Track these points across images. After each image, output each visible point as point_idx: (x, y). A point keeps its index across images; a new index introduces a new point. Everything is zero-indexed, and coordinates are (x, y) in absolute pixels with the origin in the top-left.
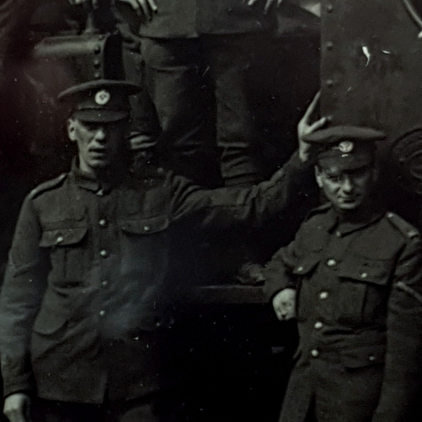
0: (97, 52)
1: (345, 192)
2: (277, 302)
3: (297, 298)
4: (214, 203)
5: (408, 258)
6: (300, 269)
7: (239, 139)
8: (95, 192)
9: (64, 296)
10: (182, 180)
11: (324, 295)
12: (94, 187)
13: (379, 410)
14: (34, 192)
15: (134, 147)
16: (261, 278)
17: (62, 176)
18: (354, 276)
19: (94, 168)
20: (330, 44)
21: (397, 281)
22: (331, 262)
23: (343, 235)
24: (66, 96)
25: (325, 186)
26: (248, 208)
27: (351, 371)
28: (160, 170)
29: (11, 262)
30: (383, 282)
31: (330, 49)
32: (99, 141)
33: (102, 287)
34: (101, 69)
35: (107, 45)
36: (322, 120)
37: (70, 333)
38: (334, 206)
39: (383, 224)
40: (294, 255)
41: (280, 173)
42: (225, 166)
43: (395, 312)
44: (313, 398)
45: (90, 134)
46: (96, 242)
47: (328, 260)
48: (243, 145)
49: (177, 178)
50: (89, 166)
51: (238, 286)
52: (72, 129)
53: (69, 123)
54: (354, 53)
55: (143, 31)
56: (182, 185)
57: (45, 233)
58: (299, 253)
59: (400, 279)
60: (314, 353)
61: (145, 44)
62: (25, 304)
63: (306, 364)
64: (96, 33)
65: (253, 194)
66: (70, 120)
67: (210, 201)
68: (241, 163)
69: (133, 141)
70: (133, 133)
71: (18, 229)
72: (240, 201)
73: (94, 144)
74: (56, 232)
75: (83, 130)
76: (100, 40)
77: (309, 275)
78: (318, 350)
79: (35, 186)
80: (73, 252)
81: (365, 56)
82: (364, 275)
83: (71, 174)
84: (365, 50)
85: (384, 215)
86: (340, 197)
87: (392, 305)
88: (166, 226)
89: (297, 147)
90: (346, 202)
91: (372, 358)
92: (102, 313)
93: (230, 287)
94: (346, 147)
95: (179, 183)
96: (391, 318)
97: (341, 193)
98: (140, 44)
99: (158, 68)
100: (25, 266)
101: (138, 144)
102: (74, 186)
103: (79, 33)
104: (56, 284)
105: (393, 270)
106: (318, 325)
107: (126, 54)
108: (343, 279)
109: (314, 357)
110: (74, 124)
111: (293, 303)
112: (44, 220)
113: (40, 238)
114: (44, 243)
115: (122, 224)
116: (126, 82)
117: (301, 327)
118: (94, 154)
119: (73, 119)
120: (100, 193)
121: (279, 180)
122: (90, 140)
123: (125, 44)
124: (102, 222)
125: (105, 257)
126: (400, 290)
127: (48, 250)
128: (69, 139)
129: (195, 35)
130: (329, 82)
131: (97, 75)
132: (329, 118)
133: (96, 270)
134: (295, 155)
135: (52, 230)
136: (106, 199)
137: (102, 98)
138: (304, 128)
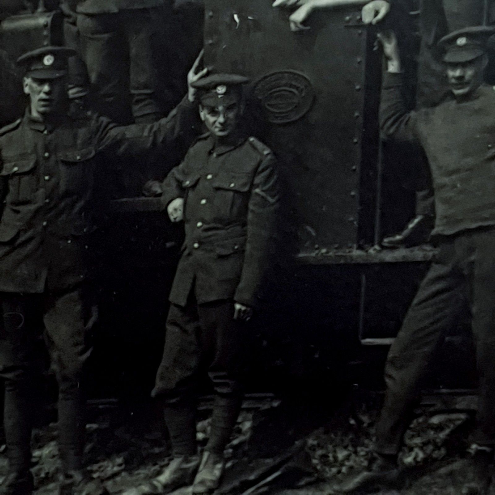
0: (45, 26)
1: (220, 123)
2: (170, 209)
3: (185, 205)
4: (128, 136)
5: (263, 170)
6: (188, 183)
7: (146, 87)
8: (42, 132)
9: (17, 212)
10: (104, 120)
11: (204, 202)
12: (42, 128)
13: (241, 285)
15: (71, 96)
16: (159, 191)
17: (18, 121)
18: (225, 186)
19: (43, 114)
20: (211, 13)
21: (256, 188)
22: (209, 177)
23: (219, 155)
25: (207, 120)
26: (151, 139)
27: (221, 257)
28: (89, 113)
30: (246, 189)
31: (211, 17)
32: (46, 93)
33: (46, 203)
34: (49, 38)
35: (53, 21)
36: (205, 71)
37: (22, 239)
38: (212, 135)
39: (246, 146)
40: (183, 172)
41: (174, 112)
42: (136, 108)
43: (252, 211)
44: (195, 279)
45: (39, 88)
46: (42, 170)
47: (207, 175)
48: (149, 91)
49: (101, 119)
50: (38, 112)
51: (143, 198)
52: (27, 85)
53: (24, 81)
54: (227, 20)
55: (80, 9)
56: (104, 124)
57: (5, 166)
58: (186, 171)
59: (257, 186)
60: (196, 245)
61: (80, 18)
63: (189, 254)
64: (45, 12)
65: (155, 129)
66: (25, 79)
67: (124, 134)
68: (146, 105)
69: (71, 92)
70: (70, 86)
72: (146, 134)
73: (42, 96)
74: (13, 164)
75: (35, 85)
76: (48, 16)
77: (194, 186)
78: (199, 243)
80: (25, 178)
81: (235, 21)
82: (232, 185)
83: (25, 119)
84: (236, 17)
85: (246, 140)
86: (216, 127)
87: (251, 207)
88: (92, 155)
89: (186, 92)
90: (221, 131)
91: (236, 247)
92: (45, 223)
93: (137, 199)
94: (221, 90)
95: (102, 122)
96: (250, 216)
97: (217, 124)
98: (76, 18)
99: (89, 35)
101: (74, 94)
102: (27, 128)
103: (33, 13)
104: (13, 203)
105: (253, 181)
106: (199, 224)
107: (66, 26)
108: (218, 189)
109: (196, 249)
110: (28, 81)
111: (182, 209)
112: (4, 154)
113: (1, 169)
114: (4, 173)
115: (61, 155)
116: (67, 48)
117: (187, 227)
118: (42, 103)
119: (28, 78)
120: (45, 132)
121: (174, 116)
122: (40, 92)
123: (66, 19)
124: (46, 155)
125: (49, 180)
126: (257, 194)
127: (7, 178)
128: (24, 93)
129: (116, 10)
130: (210, 41)
131: (45, 43)
132: (210, 68)
133: (41, 191)
134: (185, 98)
135: (10, 162)
136: (50, 137)
137: (48, 61)
138: (192, 77)
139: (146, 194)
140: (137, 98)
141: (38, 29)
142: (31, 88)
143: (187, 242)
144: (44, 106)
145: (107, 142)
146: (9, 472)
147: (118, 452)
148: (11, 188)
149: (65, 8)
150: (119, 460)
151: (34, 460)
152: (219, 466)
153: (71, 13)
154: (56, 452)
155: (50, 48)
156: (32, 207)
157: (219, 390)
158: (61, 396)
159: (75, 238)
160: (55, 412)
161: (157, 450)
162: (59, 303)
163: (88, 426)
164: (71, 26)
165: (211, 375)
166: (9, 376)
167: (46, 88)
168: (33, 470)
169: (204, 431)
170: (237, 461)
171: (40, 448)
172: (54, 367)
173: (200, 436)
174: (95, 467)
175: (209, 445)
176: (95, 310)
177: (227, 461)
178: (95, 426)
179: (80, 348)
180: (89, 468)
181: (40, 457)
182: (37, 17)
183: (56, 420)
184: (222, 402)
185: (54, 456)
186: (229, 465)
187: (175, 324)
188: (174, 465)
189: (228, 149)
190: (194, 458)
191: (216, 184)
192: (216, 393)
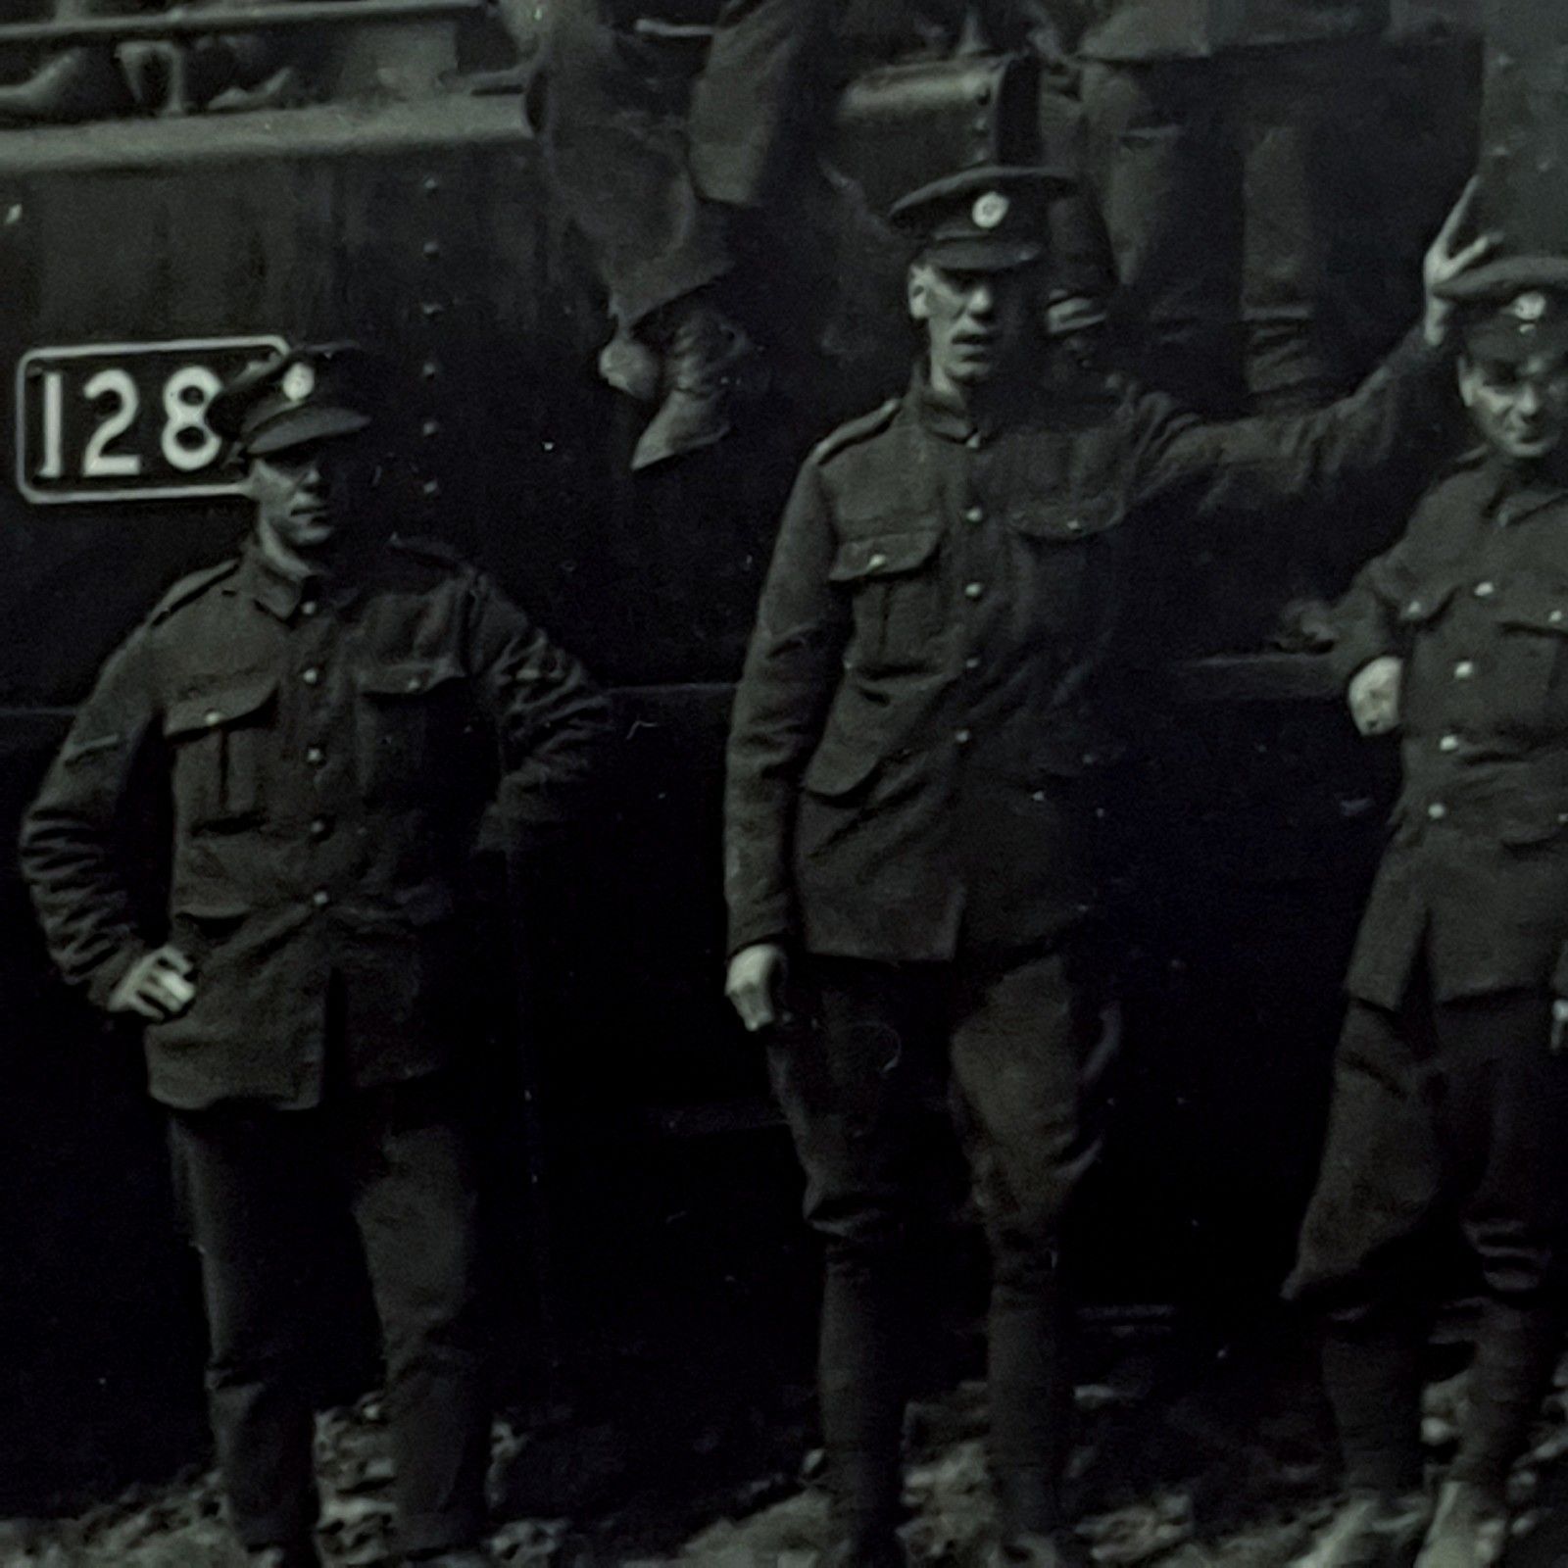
0: (984, 100)
1: (1524, 417)
2: (1359, 691)
3: (1405, 680)
4: (1227, 459)
6: (1415, 608)
7: (1291, 296)
8: (964, 441)
9: (880, 699)
10: (1160, 403)
11: (1464, 669)
12: (960, 429)
14: (824, 447)
15: (1056, 327)
16: (1324, 633)
17: (889, 407)
18: (1533, 619)
19: (966, 383)
20: (1503, 60)
22: (1485, 589)
23: (1517, 520)
24: (911, 208)
25: (1481, 403)
26: (1303, 465)
27: (1517, 851)
28: (1112, 381)
29: (762, 622)
31: (1507, 71)
32: (982, 317)
33: (966, 672)
34: (991, 139)
35: (1008, 84)
36: (1479, 246)
37: (887, 788)
38: (1496, 450)
40: (1403, 572)
41: (1379, 377)
42: (1257, 364)
44: (1429, 920)
45: (956, 300)
46: (956, 562)
47: (1476, 583)
48: (1300, 312)
49: (1146, 401)
50: (955, 379)
51: (1275, 658)
52: (919, 290)
53: (913, 276)
55: (1091, 45)
56: (1157, 417)
57: (843, 550)
58: (1412, 569)
60: (1436, 811)
61: (1092, 74)
62: (788, 722)
63: (1416, 840)
64: (985, 53)
65: (1319, 429)
66: (915, 270)
67: (1219, 452)
68: (1289, 357)
69: (1056, 313)
70: (1055, 294)
71: (785, 538)
72: (1287, 447)
73: (967, 325)
74: (868, 544)
75: (944, 291)
76: (993, 69)
77: (1431, 623)
78: (1446, 802)
79: (828, 432)
80: (907, 591)
82: (1556, 616)
83: (910, 399)
86: (1510, 428)
88: (1118, 516)
89: (1417, 314)
91: (1563, 818)
92: (963, 736)
93: (1252, 659)
94: (1530, 307)
95: (1151, 411)
97: (1513, 419)
98: (1078, 76)
100: (795, 630)
101: (1065, 319)
102: (916, 428)
103: (944, 58)
104: (863, 671)
106: (1448, 742)
107: (1048, 99)
108: (1512, 629)
109: (1439, 821)
110: (923, 276)
111: (1393, 692)
112: (843, 512)
113: (831, 559)
114: (841, 572)
115: (1018, 517)
116: (1047, 170)
117: (1412, 750)
118: (965, 349)
119: (922, 265)
120: (973, 443)
122: (959, 313)
123: (1048, 79)
124: (974, 515)
125: (977, 599)
127: (847, 590)
128: (910, 318)
129: (1204, 50)
130: (1500, 151)
131: (980, 156)
132: (1497, 237)
133: (955, 633)
134: (1413, 334)
135: (861, 538)
136: (984, 460)
137: (988, 211)
138: (1439, 266)
139: (1284, 642)
140: (1261, 334)
141: (959, 111)
142: (932, 297)
143: (1408, 799)
144: (969, 358)
145: (1166, 473)
146: (834, 1538)
147: (1174, 1480)
148: (861, 622)
149: (1046, 41)
150: (1176, 1504)
151: (910, 1500)
152: (1493, 1527)
153: (1065, 60)
154: (979, 1475)
155: (993, 171)
156: (926, 684)
157: (1499, 1280)
158: (998, 1293)
159: (1056, 785)
160: (981, 1344)
161: (1295, 1474)
162: (1004, 993)
163: (1081, 1393)
164: (1062, 100)
165: (1473, 1232)
166: (838, 1228)
167: (979, 300)
168: (905, 1532)
169: (1448, 1415)
170: (1548, 1511)
171: (933, 1459)
172: (981, 1199)
173: (1434, 1429)
174: (1101, 1526)
175: (1462, 1460)
176: (1111, 1020)
177: (1514, 1511)
178: (1101, 1392)
179: (1063, 1139)
180: (1081, 1529)
181: (929, 1491)
182: (955, 73)
183: (980, 1371)
184: (1507, 1321)
185: (970, 1490)
186: (1521, 1524)
187: (1360, 1065)
188: (1350, 1522)
189: (1544, 499)
190: (1413, 1500)
191: (1506, 615)
192: (1489, 1291)
